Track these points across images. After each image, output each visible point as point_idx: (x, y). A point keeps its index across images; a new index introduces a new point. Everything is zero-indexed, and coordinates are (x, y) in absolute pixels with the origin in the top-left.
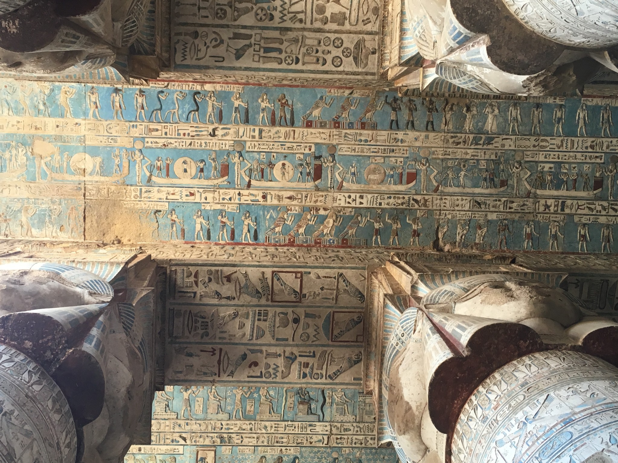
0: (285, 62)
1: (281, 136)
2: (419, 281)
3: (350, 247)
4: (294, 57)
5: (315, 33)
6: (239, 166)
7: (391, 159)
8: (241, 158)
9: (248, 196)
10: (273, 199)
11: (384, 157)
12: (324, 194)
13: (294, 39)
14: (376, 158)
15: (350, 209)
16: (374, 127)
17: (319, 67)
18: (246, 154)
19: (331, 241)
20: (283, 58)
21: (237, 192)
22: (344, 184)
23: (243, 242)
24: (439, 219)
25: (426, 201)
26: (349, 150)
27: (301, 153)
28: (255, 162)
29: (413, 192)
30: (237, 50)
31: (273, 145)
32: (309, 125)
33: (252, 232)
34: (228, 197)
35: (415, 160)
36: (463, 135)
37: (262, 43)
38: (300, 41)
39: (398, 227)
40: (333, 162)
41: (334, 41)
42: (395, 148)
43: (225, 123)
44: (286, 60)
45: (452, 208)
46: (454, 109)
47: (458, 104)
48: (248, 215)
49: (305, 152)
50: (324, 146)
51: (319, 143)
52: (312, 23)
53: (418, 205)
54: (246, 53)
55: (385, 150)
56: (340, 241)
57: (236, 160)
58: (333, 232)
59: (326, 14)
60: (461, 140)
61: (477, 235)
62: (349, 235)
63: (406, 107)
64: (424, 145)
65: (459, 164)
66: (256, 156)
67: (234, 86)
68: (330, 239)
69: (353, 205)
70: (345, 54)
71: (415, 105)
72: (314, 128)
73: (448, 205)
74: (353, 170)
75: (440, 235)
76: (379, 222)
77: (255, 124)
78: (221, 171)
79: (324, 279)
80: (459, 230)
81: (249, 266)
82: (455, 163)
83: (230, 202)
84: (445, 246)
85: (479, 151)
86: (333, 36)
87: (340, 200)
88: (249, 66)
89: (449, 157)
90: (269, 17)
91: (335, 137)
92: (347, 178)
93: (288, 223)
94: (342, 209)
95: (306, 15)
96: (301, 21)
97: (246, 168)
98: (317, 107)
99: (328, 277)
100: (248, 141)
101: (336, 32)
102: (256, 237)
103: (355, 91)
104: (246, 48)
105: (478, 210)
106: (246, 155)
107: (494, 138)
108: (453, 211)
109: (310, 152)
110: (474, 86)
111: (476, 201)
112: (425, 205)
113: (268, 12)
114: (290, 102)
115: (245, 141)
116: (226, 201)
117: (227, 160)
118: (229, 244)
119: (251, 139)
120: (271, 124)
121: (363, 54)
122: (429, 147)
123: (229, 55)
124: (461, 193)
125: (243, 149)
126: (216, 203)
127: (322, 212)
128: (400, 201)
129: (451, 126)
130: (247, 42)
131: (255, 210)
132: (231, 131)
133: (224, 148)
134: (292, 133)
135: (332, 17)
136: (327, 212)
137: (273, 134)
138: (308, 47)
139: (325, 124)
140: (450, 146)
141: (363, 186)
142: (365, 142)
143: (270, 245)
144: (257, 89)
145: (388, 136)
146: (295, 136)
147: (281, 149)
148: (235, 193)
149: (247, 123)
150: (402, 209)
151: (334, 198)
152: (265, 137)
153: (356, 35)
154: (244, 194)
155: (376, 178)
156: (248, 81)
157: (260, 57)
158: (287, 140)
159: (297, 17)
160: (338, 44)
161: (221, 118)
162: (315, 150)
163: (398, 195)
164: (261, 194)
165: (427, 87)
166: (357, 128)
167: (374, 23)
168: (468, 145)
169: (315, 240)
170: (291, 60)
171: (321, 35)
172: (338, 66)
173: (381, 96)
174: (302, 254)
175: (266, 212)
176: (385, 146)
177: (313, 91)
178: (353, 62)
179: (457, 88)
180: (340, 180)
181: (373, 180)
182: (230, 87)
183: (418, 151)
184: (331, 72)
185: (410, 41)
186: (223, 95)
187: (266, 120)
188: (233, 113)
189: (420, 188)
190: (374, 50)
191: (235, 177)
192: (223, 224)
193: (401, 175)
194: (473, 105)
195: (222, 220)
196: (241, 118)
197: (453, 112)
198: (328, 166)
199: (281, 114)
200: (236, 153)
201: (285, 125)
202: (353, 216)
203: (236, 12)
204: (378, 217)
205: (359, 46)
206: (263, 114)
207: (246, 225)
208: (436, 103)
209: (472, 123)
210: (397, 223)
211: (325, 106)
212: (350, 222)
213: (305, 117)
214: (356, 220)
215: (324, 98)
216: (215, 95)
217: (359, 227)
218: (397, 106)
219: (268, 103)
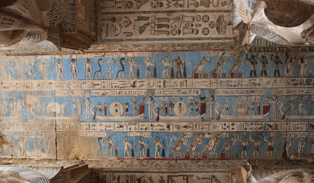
0: (171, 33)
1: (178, 85)
2: (252, 176)
3: (226, 159)
4: (177, 29)
5: (190, 13)
6: (151, 106)
7: (252, 97)
8: (152, 101)
9: (158, 126)
10: (174, 128)
11: (247, 96)
12: (207, 123)
13: (176, 18)
14: (242, 97)
15: (226, 133)
16: (240, 76)
17: (194, 36)
19: (214, 156)
20: (170, 31)
22: (221, 116)
23: (155, 158)
24: (286, 138)
25: (277, 125)
26: (223, 92)
27: (191, 96)
28: (161, 103)
29: (268, 120)
30: (140, 28)
31: (173, 91)
32: (196, 76)
33: (161, 151)
34: (144, 128)
35: (268, 97)
36: (300, 79)
37: (156, 22)
38: (181, 19)
39: (258, 144)
41: (203, 18)
42: (254, 90)
43: (141, 78)
44: (172, 32)
45: (294, 130)
46: (293, 61)
47: (295, 58)
48: (158, 139)
49: (194, 95)
50: (207, 90)
51: (203, 89)
52: (188, 7)
53: (272, 128)
54: (146, 29)
55: (247, 91)
56: (220, 155)
57: (149, 102)
58: (215, 149)
59: (197, 0)
60: (298, 82)
61: (312, 148)
62: (226, 151)
63: (260, 61)
64: (274, 87)
65: (298, 98)
66: (162, 99)
67: (146, 53)
68: (213, 154)
69: (228, 130)
70: (211, 26)
71: (266, 60)
72: (199, 78)
73: (291, 128)
74: (226, 106)
75: (287, 149)
76: (246, 142)
77: (160, 78)
78: (140, 110)
79: (203, 179)
80: (299, 145)
81: (152, 172)
82: (295, 98)
83: (146, 131)
84: (290, 156)
85: (311, 89)
86: (202, 15)
87: (218, 127)
88: (148, 38)
89: (291, 94)
90: (160, 4)
91: (214, 84)
92: (223, 112)
93: (185, 144)
94: (220, 133)
95: (184, 2)
96: (181, 6)
97: (155, 108)
98: (201, 64)
99: (205, 178)
100: (156, 89)
101: (204, 11)
102: (163, 154)
103: (226, 52)
104: (145, 26)
105: (312, 131)
106: (155, 99)
108: (295, 132)
109: (197, 95)
110: (278, 40)
111: (311, 125)
112: (276, 128)
113: (159, 1)
114: (183, 62)
115: (154, 89)
116: (143, 130)
117: (143, 102)
118: (146, 159)
119: (158, 88)
120: (171, 77)
121: (223, 26)
122: (277, 88)
123: (135, 32)
124: (300, 119)
125: (153, 95)
126: (137, 132)
127: (207, 136)
128: (259, 126)
129: (291, 73)
130: (146, 22)
131: (162, 136)
132: (145, 83)
133: (141, 95)
134: (185, 83)
135: (201, 2)
136: (210, 136)
137: (173, 84)
138: (186, 22)
139: (207, 75)
140: (291, 87)
141: (234, 117)
142: (234, 86)
143: (173, 159)
144: (161, 54)
145: (249, 81)
146: (187, 85)
147: (178, 94)
148: (149, 124)
149: (155, 78)
150: (261, 132)
151: (214, 126)
152: (167, 86)
153: (218, 13)
154: (155, 125)
155: (242, 111)
156: (154, 49)
157: (155, 31)
158: (182, 87)
159: (178, 3)
160: (206, 20)
161: (138, 75)
162: (201, 94)
163: (258, 123)
164: (166, 125)
165: (252, 43)
166: (228, 77)
167: (229, 5)
168: (303, 85)
169: (203, 155)
170: (175, 32)
171: (195, 14)
172: (207, 35)
173: (243, 55)
174: (191, 164)
175: (170, 137)
176: (247, 88)
177: (198, 54)
178: (216, 31)
179: (271, 43)
180: (218, 113)
181: (240, 112)
182: (144, 53)
183: (270, 91)
184: (202, 39)
185: (238, 12)
186: (139, 59)
187: (168, 74)
188: (146, 71)
189: (272, 117)
190: (230, 22)
191: (149, 114)
192: (142, 146)
193: (259, 108)
194: (305, 58)
195: (141, 143)
196: (152, 74)
197: (292, 64)
198: (210, 104)
199: (177, 70)
200: (149, 98)
201: (180, 77)
202: (228, 138)
203: (139, 3)
204: (245, 138)
205: (220, 20)
206: (165, 71)
207: (157, 146)
208: (281, 58)
209: (305, 70)
210: (258, 142)
211: (206, 63)
212: (226, 142)
213: (194, 71)
214: (230, 140)
215: (205, 57)
216: (134, 60)
217: (232, 145)
218: (254, 61)
219: (168, 63)
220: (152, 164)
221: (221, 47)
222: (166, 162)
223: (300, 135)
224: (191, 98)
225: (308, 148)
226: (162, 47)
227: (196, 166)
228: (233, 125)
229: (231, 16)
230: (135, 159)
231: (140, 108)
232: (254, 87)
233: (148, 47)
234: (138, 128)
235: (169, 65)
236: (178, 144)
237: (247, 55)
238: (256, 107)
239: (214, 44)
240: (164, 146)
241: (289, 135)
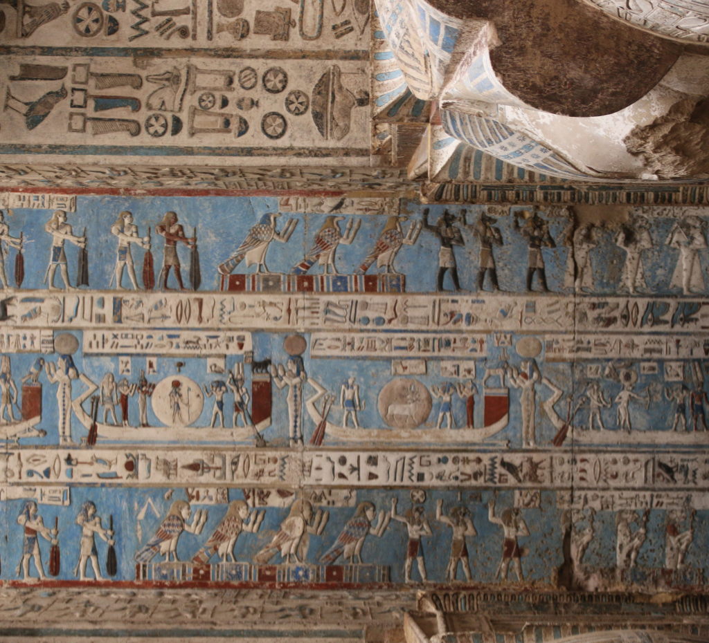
0: (147, 128)
1: (168, 313)
3: (348, 587)
4: (169, 116)
5: (219, 60)
6: (67, 390)
7: (443, 364)
8: (71, 371)
9: (91, 464)
10: (153, 470)
11: (426, 360)
12: (278, 454)
13: (166, 76)
14: (405, 363)
15: (345, 492)
16: (399, 286)
17: (231, 140)
18: (85, 362)
19: (301, 573)
20: (142, 121)
21: (63, 454)
22: (329, 429)
23: (82, 578)
24: (570, 511)
25: (535, 466)
26: (338, 344)
27: (219, 356)
28: (105, 380)
29: (503, 445)
30: (32, 106)
31: (150, 337)
32: (236, 284)
33: (104, 553)
34: (40, 469)
35: (505, 365)
36: (622, 301)
37: (92, 88)
38: (183, 79)
39: (467, 533)
40: (298, 374)
41: (264, 77)
42: (451, 336)
43: (31, 286)
44: (148, 126)
45: (601, 484)
46: (595, 238)
48: (90, 512)
49: (228, 353)
50: (276, 337)
51: (262, 330)
52: (210, 37)
53: (516, 476)
54: (54, 112)
55: (427, 342)
56: (323, 572)
57: (60, 376)
58: (305, 550)
59: (244, 15)
60: (617, 314)
61: (668, 549)
62: (345, 555)
63: (475, 235)
64: (525, 328)
65: (615, 371)
66: (109, 364)
67: (53, 195)
68: (298, 569)
69: (352, 480)
70: (292, 107)
71: (497, 230)
72: (249, 293)
73: (590, 476)
74: (349, 395)
75: (575, 552)
76: (419, 523)
77: (103, 287)
78: (23, 404)
80: (621, 539)
82: (604, 369)
83: (45, 480)
84: (588, 578)
85: (663, 338)
86: (260, 66)
87: (318, 468)
88: (59, 142)
89: (589, 355)
90: (107, 24)
91: (301, 313)
92: (336, 415)
93: (192, 529)
94: (326, 492)
95: (195, 18)
96: (184, 32)
97: (83, 396)
98: (256, 241)
100: (88, 328)
101: (269, 55)
102: (112, 567)
103: (347, 201)
104: (50, 100)
105: (666, 486)
106: (82, 364)
107: (700, 305)
108: (604, 489)
109: (241, 352)
110: (540, 161)
111: (661, 465)
112: (533, 476)
113: (105, 13)
114: (189, 233)
115: (80, 330)
116: (35, 479)
117: (37, 375)
118: (45, 584)
119: (94, 324)
120: (142, 287)
121: (337, 106)
122: (536, 333)
123: (12, 119)
124: (622, 445)
125: (75, 349)
126: (13, 484)
127: (275, 501)
128: (469, 469)
129: (588, 280)
130: (54, 85)
131: (108, 499)
132: (47, 306)
133: (29, 347)
134: (195, 307)
135: (258, 21)
136: (289, 500)
137: (150, 311)
138: (202, 92)
139: (277, 281)
140: (590, 328)
141: (375, 432)
142: (378, 324)
143: (147, 585)
144: (108, 202)
145: (434, 307)
146: (203, 315)
147: (168, 347)
148: (58, 457)
149: (83, 286)
150: (476, 488)
151: (304, 465)
152: (127, 318)
153: (319, 61)
154: (80, 460)
155: (407, 413)
156: (81, 184)
157: (86, 119)
158: (183, 324)
159: (175, 24)
160: (275, 85)
161: (19, 276)
162: (254, 347)
163: (465, 455)
164: (123, 460)
165: (443, 168)
166: (356, 291)
167: (362, 32)
168: (635, 324)
169: (260, 571)
170: (162, 126)
171: (233, 63)
172: (277, 137)
173: (412, 212)
174: (217, 604)
175: (136, 505)
176: (427, 332)
177: (246, 205)
178: (313, 124)
179: (516, 171)
180: (317, 419)
181: (400, 418)
182: (43, 197)
183: (511, 342)
184: (259, 152)
185: (394, 60)
186: (26, 219)
187: (131, 276)
188: (51, 263)
189: (518, 435)
190: (363, 95)
191: (57, 418)
192: (30, 536)
193: (471, 403)
194: (640, 227)
195: (28, 525)
196: (70, 274)
197: (592, 246)
198: (286, 384)
199: (166, 261)
200: (60, 359)
201: (178, 286)
202: (353, 510)
203: (27, 16)
204: (417, 510)
205: (327, 86)
206: (123, 263)
207: (87, 536)
208: (550, 224)
209: (640, 270)
210: (465, 524)
211: (276, 237)
212: (345, 523)
213: (228, 265)
214: (361, 519)
215: (272, 218)
216: (5, 220)
217: (369, 537)
218: (452, 233)
219: (135, 235)
220: (68, 601)
221: (330, 184)
222: (122, 596)
223: (624, 501)
224: (218, 364)
225: (652, 551)
226: (112, 178)
227: (233, 610)
228: (373, 461)
229: (367, 71)
230: (5, 585)
231: (24, 397)
232: (450, 326)
233: (57, 177)
234: (16, 471)
235: (138, 241)
236: (167, 528)
237: (426, 212)
238: (458, 399)
239: (304, 171)
240: (116, 537)
241: (582, 501)
